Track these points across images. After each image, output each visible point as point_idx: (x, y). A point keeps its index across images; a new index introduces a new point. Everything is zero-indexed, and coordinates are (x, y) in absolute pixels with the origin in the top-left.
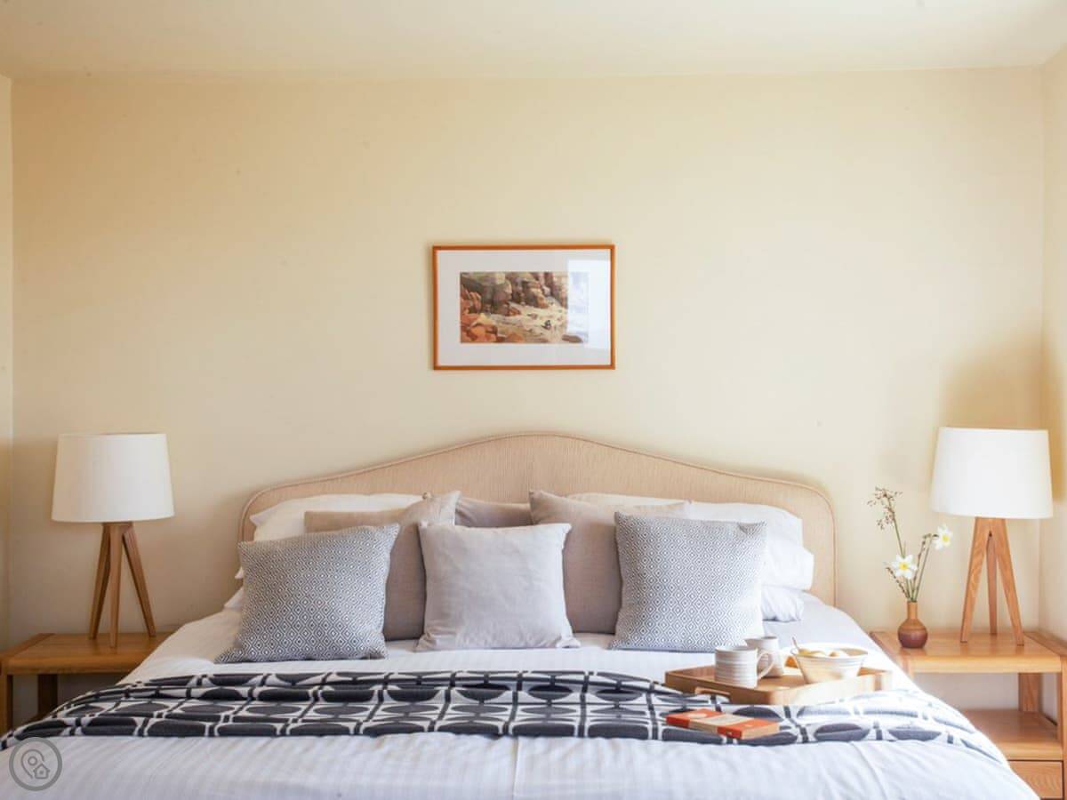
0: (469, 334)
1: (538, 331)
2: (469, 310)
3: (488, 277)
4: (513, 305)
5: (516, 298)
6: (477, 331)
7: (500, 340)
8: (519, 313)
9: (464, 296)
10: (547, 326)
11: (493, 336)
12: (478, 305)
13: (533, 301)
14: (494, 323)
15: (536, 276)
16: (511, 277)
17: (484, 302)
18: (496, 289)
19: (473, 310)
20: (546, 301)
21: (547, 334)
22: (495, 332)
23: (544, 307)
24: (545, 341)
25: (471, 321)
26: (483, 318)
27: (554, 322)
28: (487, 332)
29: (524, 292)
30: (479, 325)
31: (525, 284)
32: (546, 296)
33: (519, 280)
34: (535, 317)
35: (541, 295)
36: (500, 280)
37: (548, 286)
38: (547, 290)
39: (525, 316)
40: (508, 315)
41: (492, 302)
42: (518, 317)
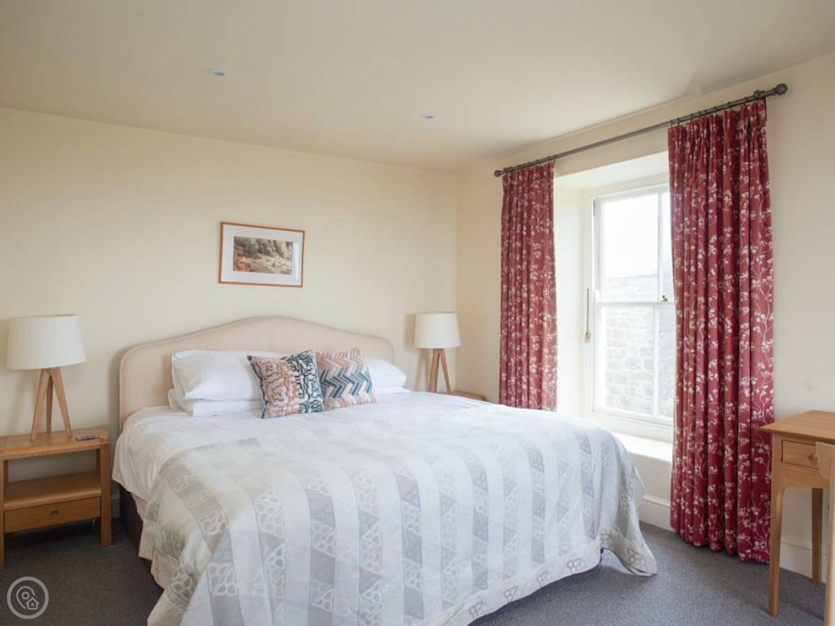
0: (237, 267)
1: (269, 267)
2: (238, 255)
3: (247, 240)
4: (259, 254)
5: (260, 251)
6: (240, 265)
7: (251, 271)
8: (261, 258)
9: (235, 248)
10: (274, 265)
11: (248, 269)
12: (242, 253)
13: (268, 253)
14: (249, 262)
15: (269, 241)
16: (258, 241)
17: (245, 251)
18: (250, 246)
19: (239, 255)
20: (273, 254)
21: (273, 269)
22: (249, 267)
23: (273, 256)
24: (272, 273)
25: (238, 261)
26: (244, 259)
27: (276, 264)
28: (246, 266)
29: (262, 249)
30: (242, 262)
31: (264, 245)
32: (274, 251)
33: (262, 243)
34: (268, 261)
35: (271, 250)
36: (253, 242)
37: (275, 247)
38: (275, 249)
39: (264, 260)
40: (255, 259)
41: (249, 252)
42: (261, 260)
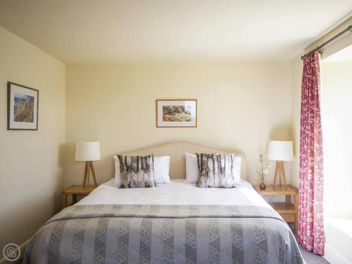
0: (164, 119)
1: (180, 119)
3: (169, 107)
4: (175, 113)
5: (175, 111)
6: (166, 119)
9: (163, 111)
11: (170, 120)
12: (167, 113)
13: (179, 112)
14: (170, 117)
15: (179, 107)
16: (174, 107)
18: (170, 110)
19: (165, 114)
20: (182, 112)
21: (182, 119)
22: (170, 119)
24: (181, 121)
25: (165, 117)
26: (168, 116)
27: (183, 117)
28: (169, 119)
29: (177, 110)
31: (177, 108)
34: (179, 116)
36: (171, 107)
37: (182, 108)
38: (182, 110)
39: (177, 115)
40: (173, 115)
41: (170, 112)
42: (175, 116)
